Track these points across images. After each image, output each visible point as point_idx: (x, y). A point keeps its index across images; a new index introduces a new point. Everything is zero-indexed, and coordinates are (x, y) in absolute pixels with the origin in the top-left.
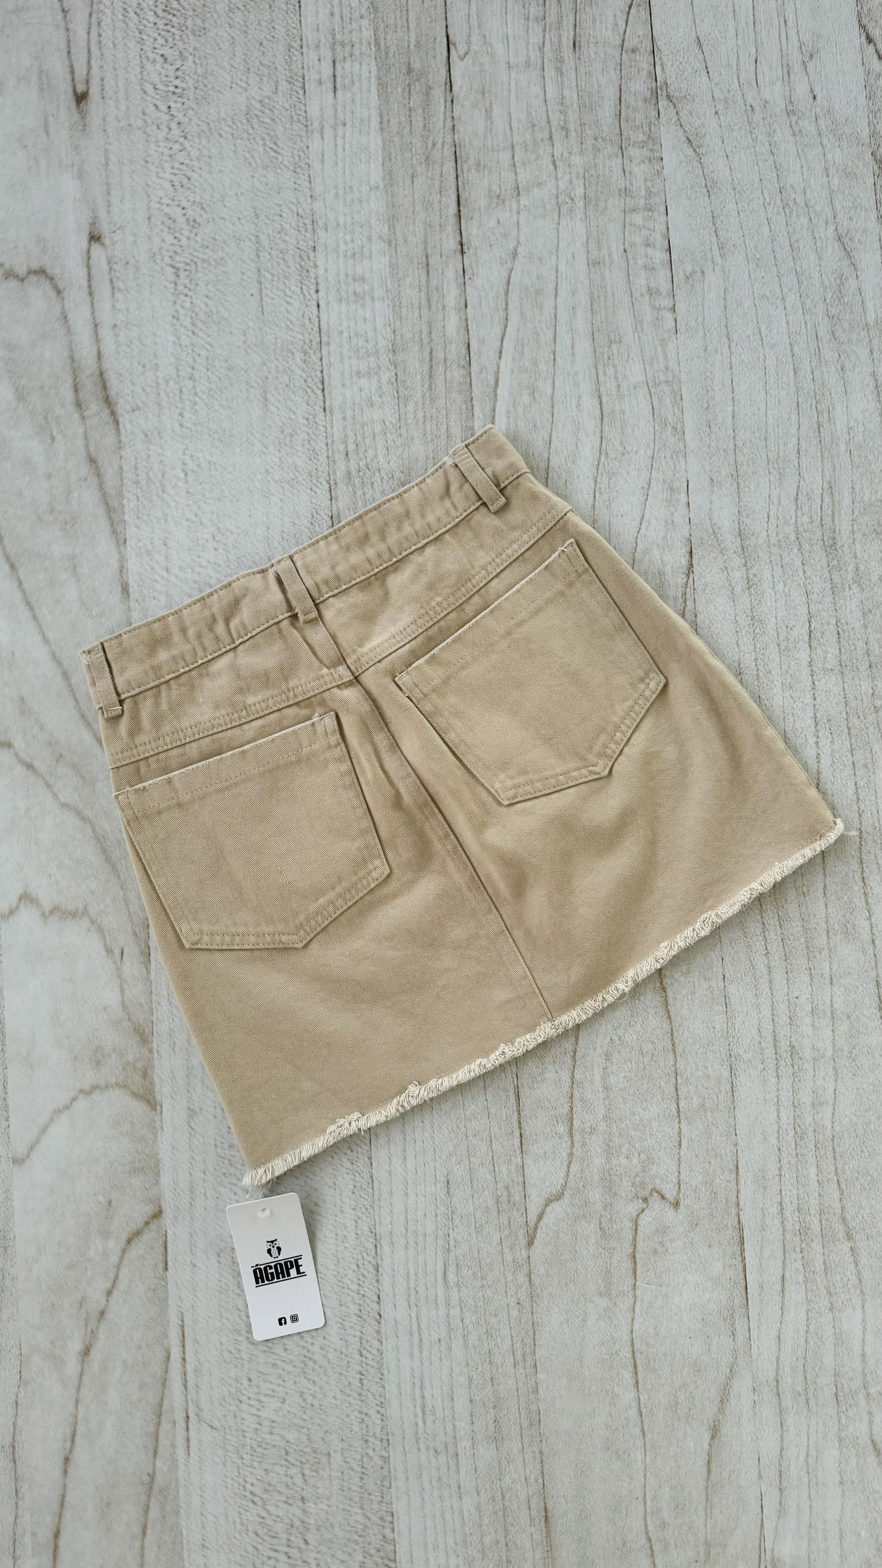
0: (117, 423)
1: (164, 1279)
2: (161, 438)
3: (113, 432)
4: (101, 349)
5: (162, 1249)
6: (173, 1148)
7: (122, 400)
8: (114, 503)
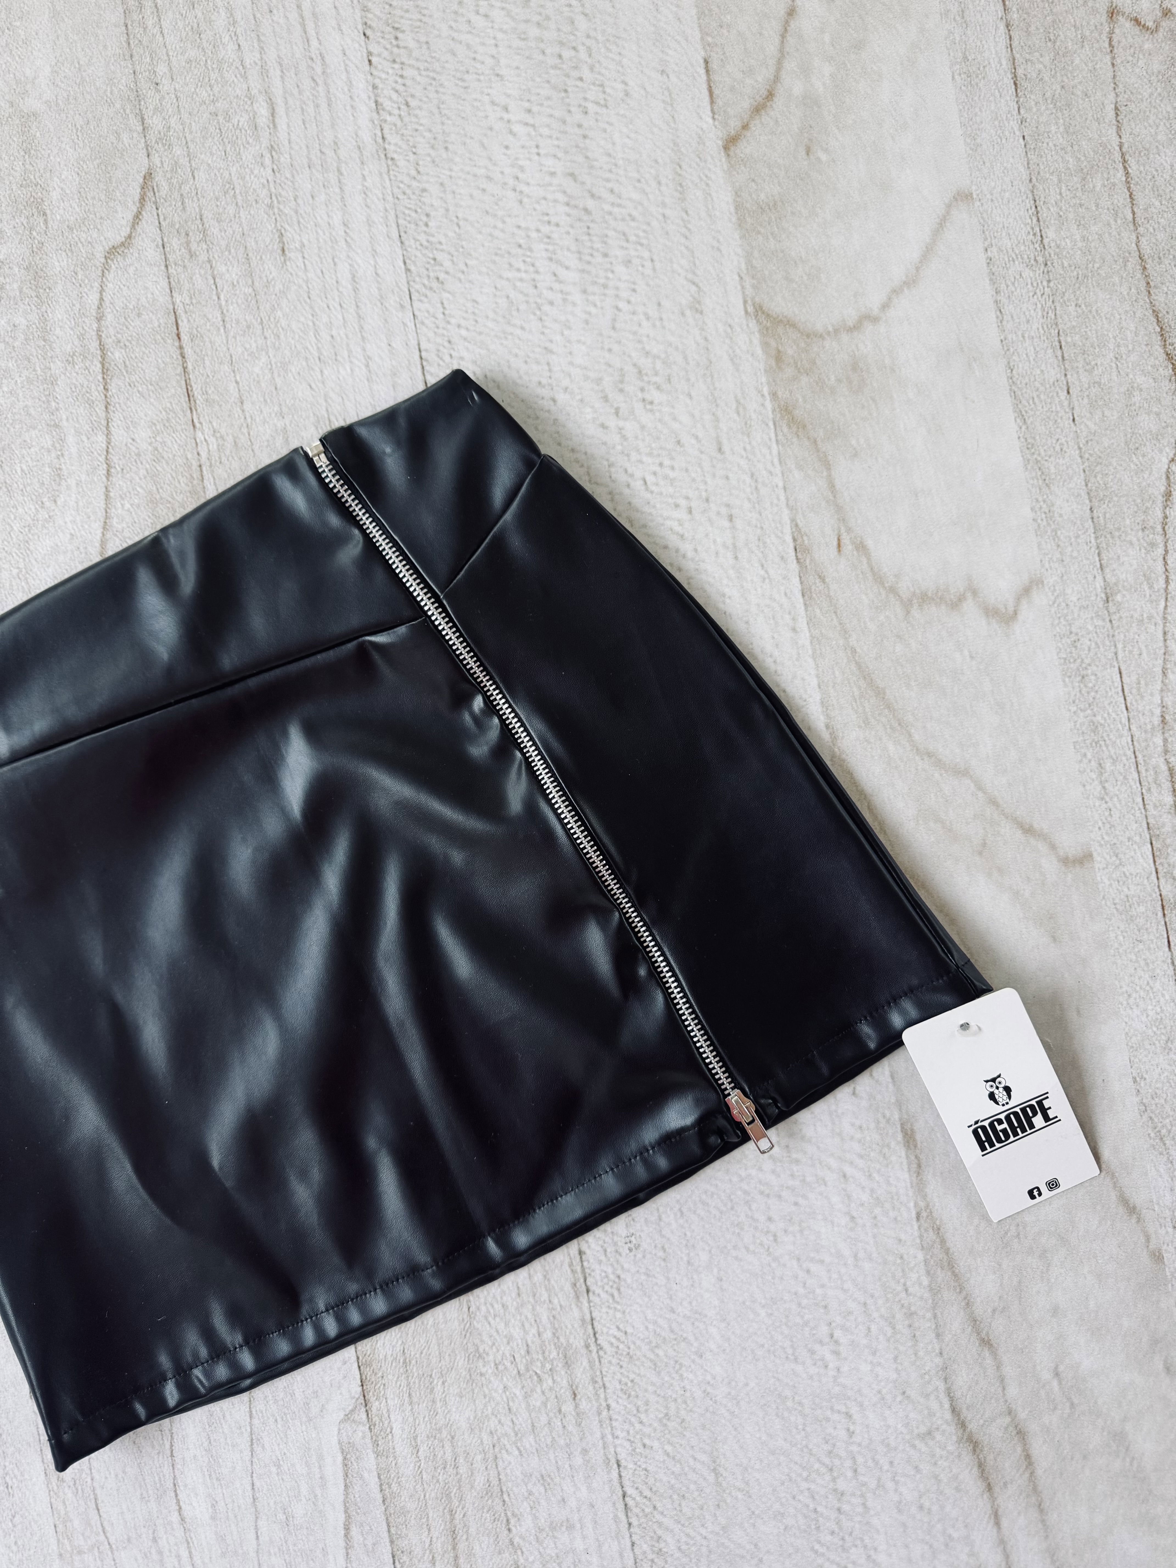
0: (954, 1410)
1: (706, 45)
2: (879, 1392)
3: (958, 1394)
4: (995, 1530)
5: (716, 92)
6: (719, 249)
7: (950, 1448)
8: (942, 1275)
